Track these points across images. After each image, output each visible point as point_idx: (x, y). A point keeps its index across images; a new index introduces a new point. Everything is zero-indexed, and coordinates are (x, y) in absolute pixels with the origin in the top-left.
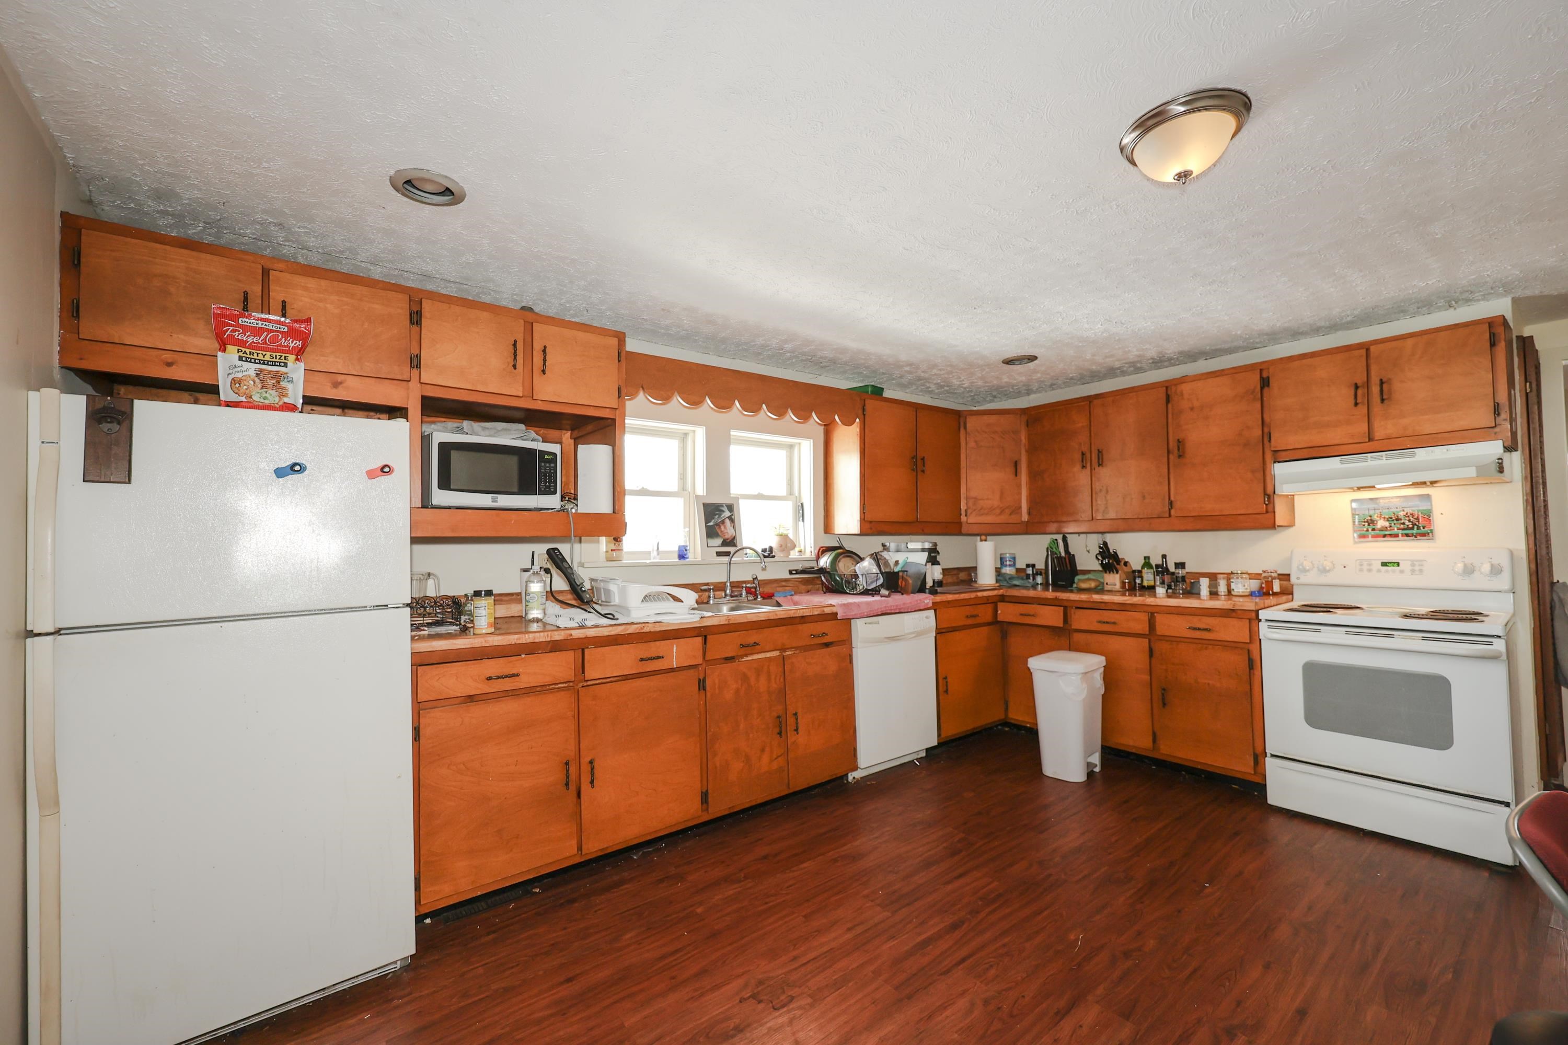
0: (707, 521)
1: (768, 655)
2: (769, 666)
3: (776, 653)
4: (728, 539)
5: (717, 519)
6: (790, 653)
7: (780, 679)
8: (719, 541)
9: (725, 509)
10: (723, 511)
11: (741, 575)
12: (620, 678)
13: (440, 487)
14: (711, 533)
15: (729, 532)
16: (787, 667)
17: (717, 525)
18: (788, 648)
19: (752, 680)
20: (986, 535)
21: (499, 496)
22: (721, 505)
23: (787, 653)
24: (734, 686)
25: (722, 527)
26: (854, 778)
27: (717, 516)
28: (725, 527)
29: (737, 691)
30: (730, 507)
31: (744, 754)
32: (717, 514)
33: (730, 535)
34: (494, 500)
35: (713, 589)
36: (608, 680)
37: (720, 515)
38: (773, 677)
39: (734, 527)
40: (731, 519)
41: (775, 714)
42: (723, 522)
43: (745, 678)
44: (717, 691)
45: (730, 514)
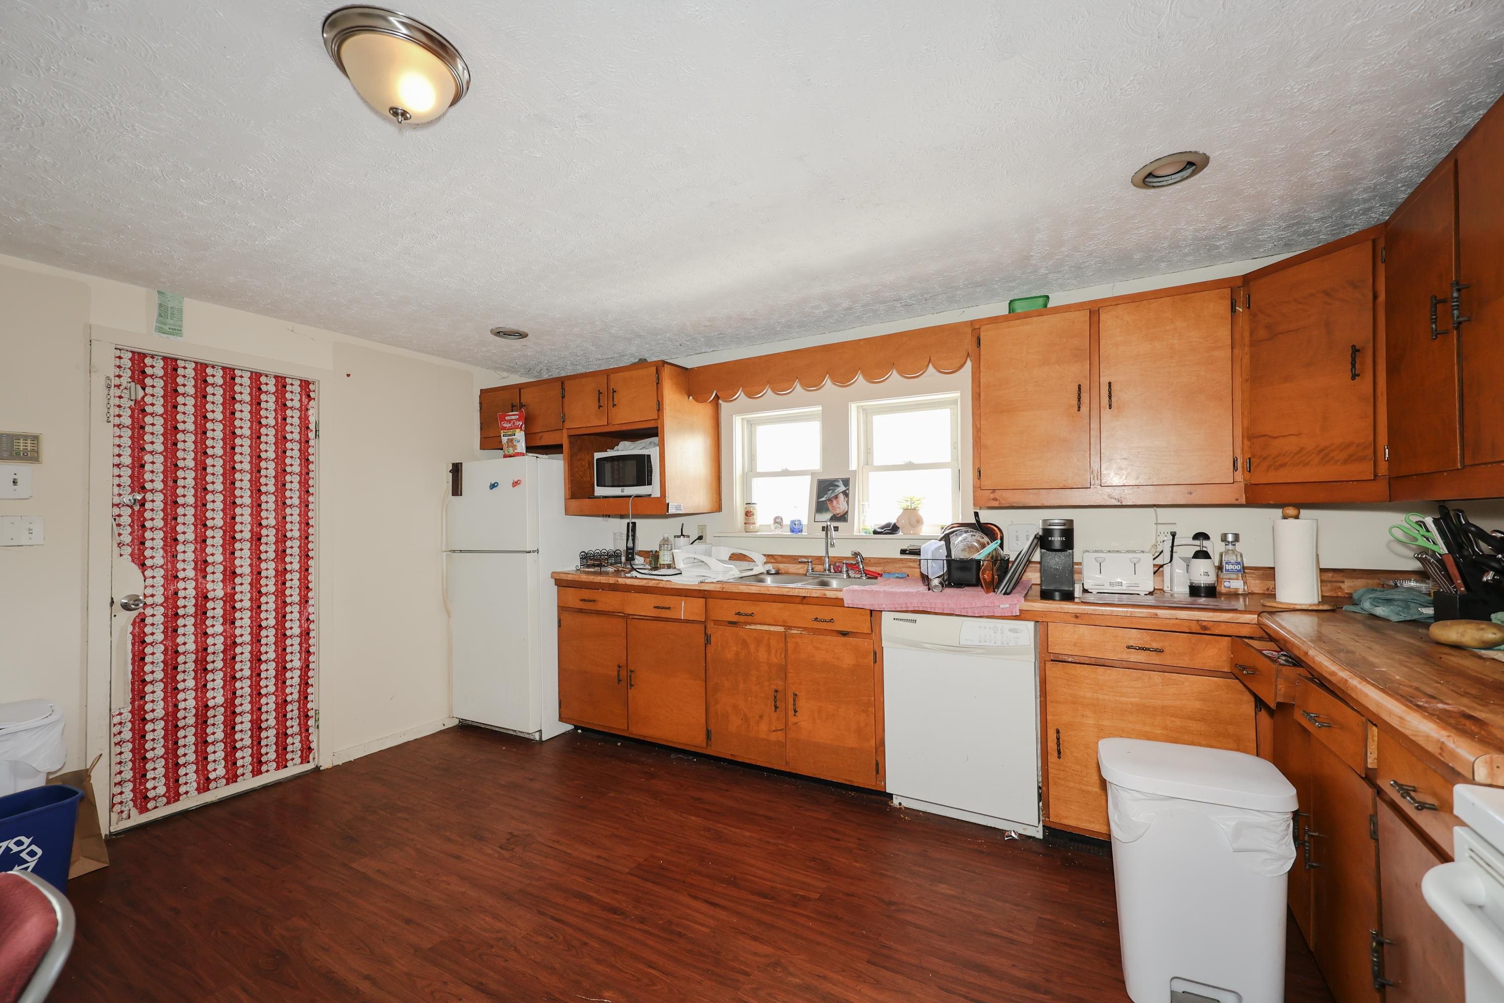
0: (819, 495)
1: (772, 628)
2: (769, 639)
3: (781, 629)
4: (838, 514)
5: (830, 494)
6: (797, 632)
7: (781, 655)
8: (828, 516)
9: (840, 483)
10: (838, 486)
11: (842, 550)
12: (651, 618)
13: (597, 486)
14: (821, 507)
15: (841, 507)
16: (790, 646)
17: (830, 500)
18: (795, 627)
19: (752, 647)
20: (1299, 506)
21: (625, 488)
22: (837, 480)
23: (793, 632)
24: (735, 648)
25: (835, 502)
26: (900, 804)
27: (831, 492)
28: (838, 503)
29: (737, 654)
30: (846, 482)
31: (742, 712)
32: (831, 489)
33: (842, 509)
34: (622, 491)
35: (811, 562)
36: (641, 617)
37: (834, 490)
38: (773, 651)
39: (848, 503)
40: (846, 494)
41: (774, 687)
42: (836, 497)
43: (745, 644)
44: (720, 648)
45: (845, 489)
